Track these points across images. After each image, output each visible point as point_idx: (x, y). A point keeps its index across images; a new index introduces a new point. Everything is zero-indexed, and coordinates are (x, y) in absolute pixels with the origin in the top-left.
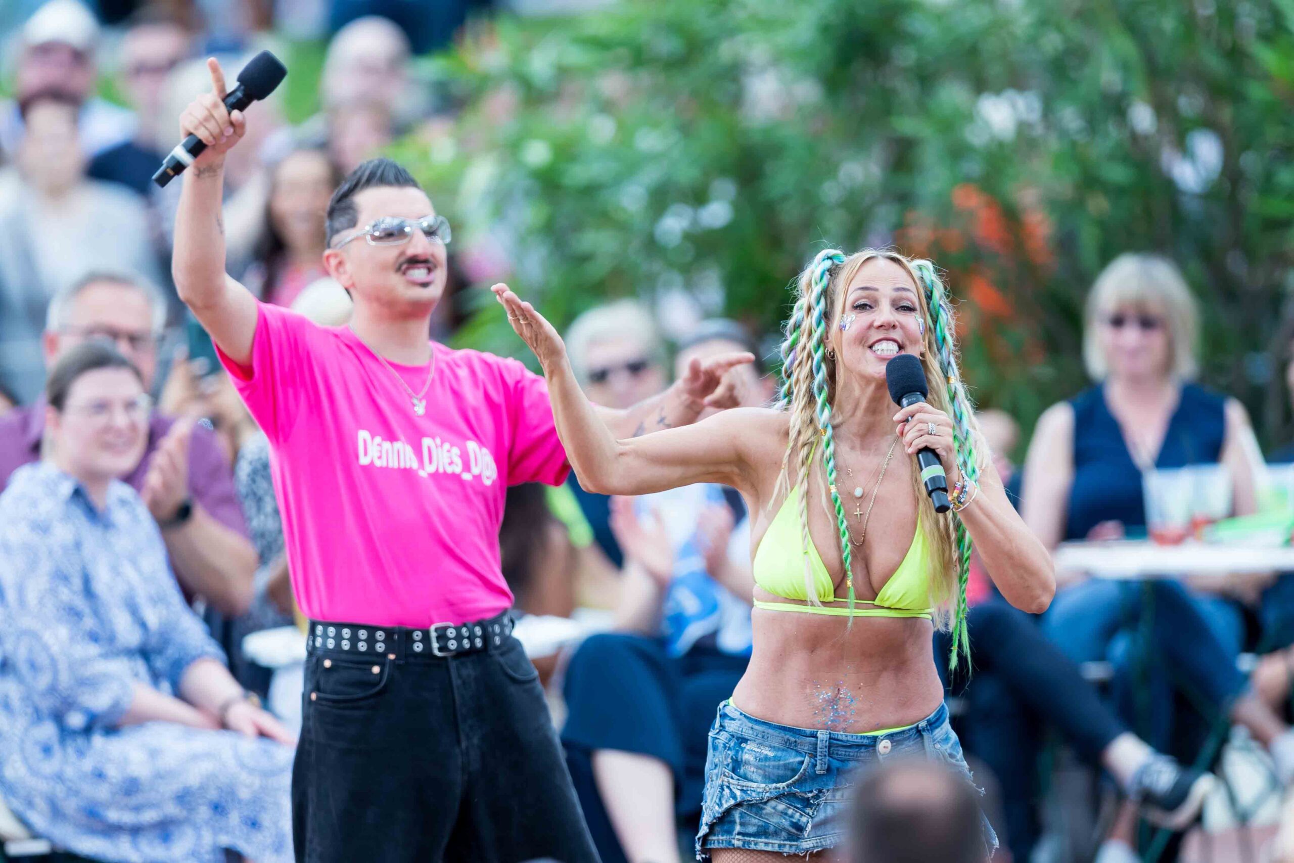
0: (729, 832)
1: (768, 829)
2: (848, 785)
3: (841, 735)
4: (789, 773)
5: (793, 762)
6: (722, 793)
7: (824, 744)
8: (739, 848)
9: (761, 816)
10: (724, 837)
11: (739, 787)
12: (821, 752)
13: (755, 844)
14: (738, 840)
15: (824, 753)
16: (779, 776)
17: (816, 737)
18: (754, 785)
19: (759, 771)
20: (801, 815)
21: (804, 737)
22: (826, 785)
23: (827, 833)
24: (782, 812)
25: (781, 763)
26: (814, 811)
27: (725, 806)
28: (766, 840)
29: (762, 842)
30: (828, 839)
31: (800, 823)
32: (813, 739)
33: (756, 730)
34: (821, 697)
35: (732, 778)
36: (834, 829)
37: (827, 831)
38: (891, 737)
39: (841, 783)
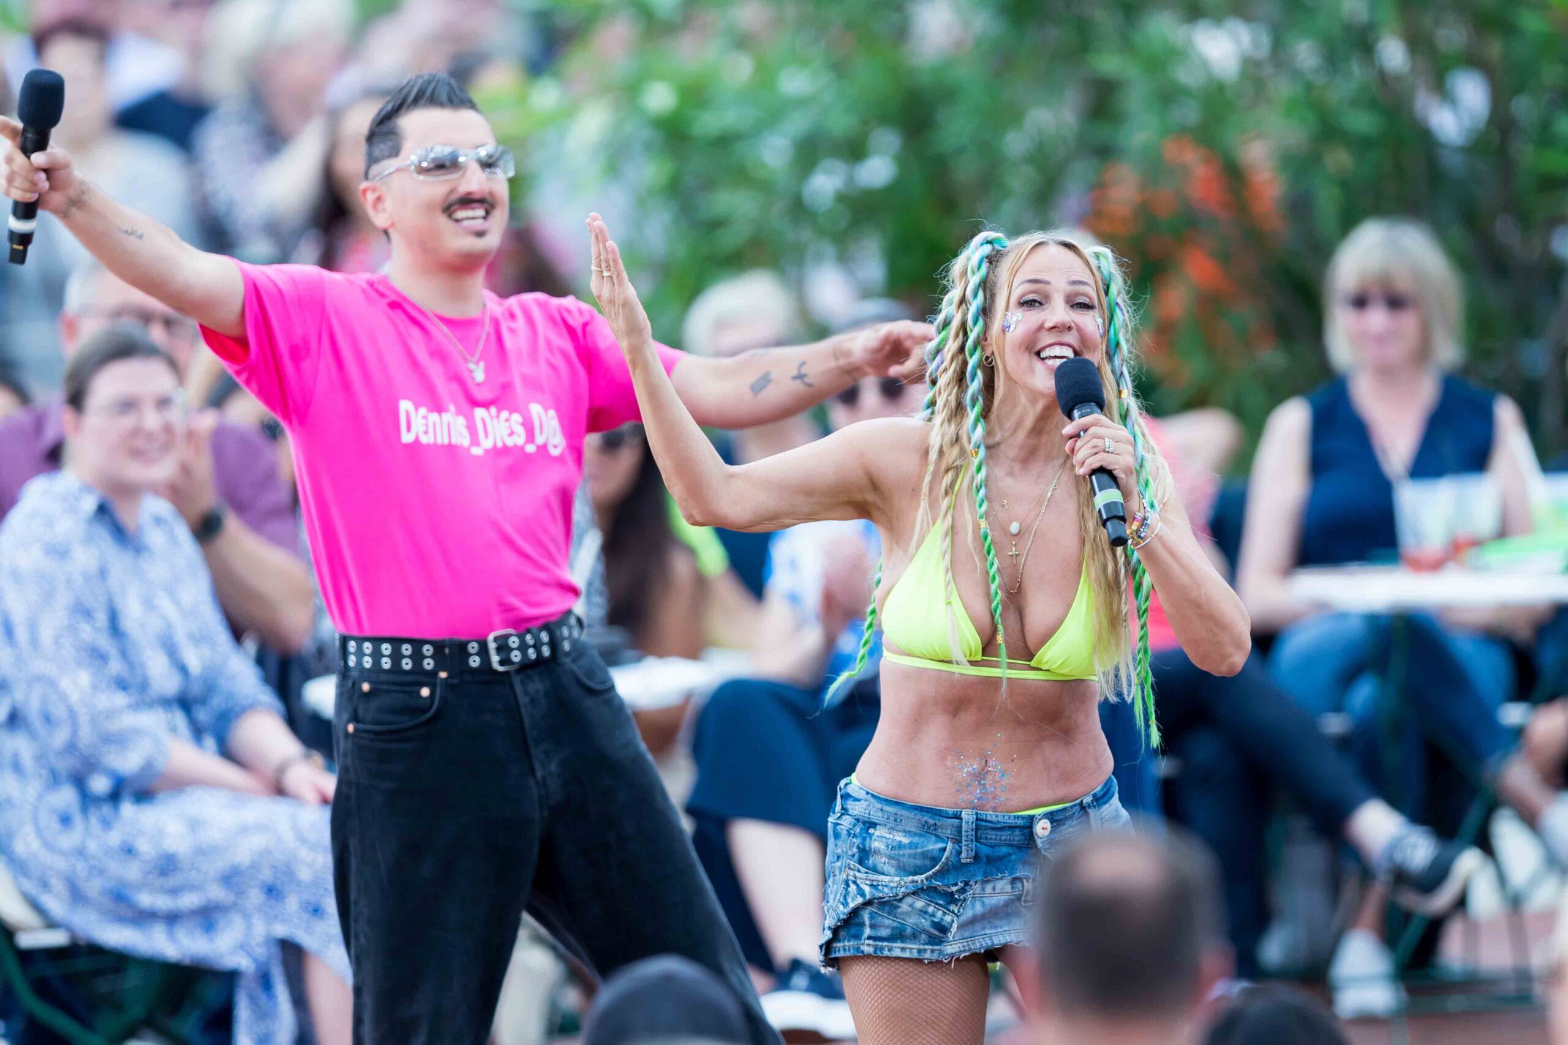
0: (857, 937)
1: (904, 931)
2: (1000, 875)
3: (990, 815)
4: (928, 863)
5: (933, 850)
6: (846, 890)
7: (970, 827)
8: (868, 956)
9: (895, 916)
10: (852, 943)
11: (868, 882)
12: (967, 836)
13: (890, 950)
14: (869, 945)
15: (971, 837)
16: (917, 867)
17: (960, 818)
18: (886, 879)
19: (892, 861)
20: (945, 913)
21: (945, 819)
22: (974, 875)
23: (976, 934)
24: (921, 911)
25: (919, 850)
26: (960, 908)
27: (852, 905)
28: (903, 945)
29: (898, 947)
30: (977, 941)
31: (944, 923)
32: (957, 821)
33: (886, 811)
34: (965, 770)
35: (859, 871)
36: (984, 929)
37: (976, 932)
38: (1050, 816)
39: (992, 874)
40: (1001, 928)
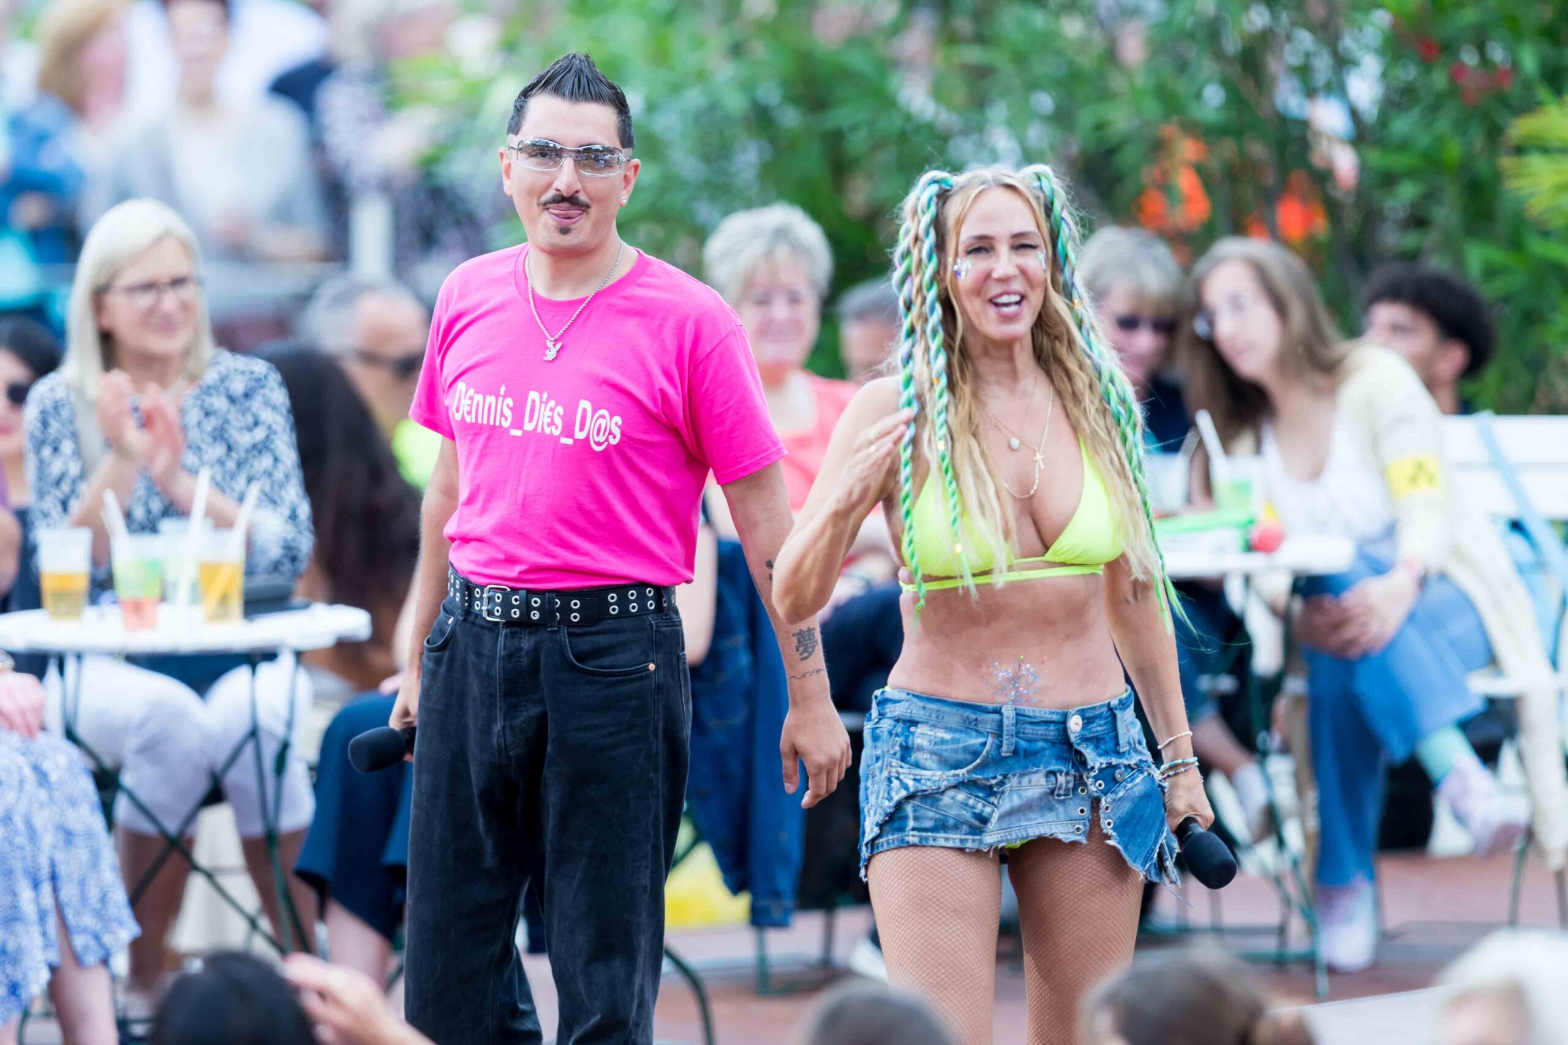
1: (947, 822)
3: (1029, 710)
5: (974, 744)
7: (1010, 721)
12: (1008, 731)
13: (934, 839)
15: (1011, 731)
16: (958, 761)
17: (1001, 713)
19: (935, 757)
21: (987, 714)
24: (962, 803)
25: (961, 745)
26: (998, 799)
28: (946, 835)
29: (942, 837)
31: (984, 813)
32: (998, 715)
34: (1000, 675)
35: (901, 767)
36: (1019, 821)
37: (1013, 822)
38: (1082, 713)
39: (1027, 768)
40: (1035, 819)
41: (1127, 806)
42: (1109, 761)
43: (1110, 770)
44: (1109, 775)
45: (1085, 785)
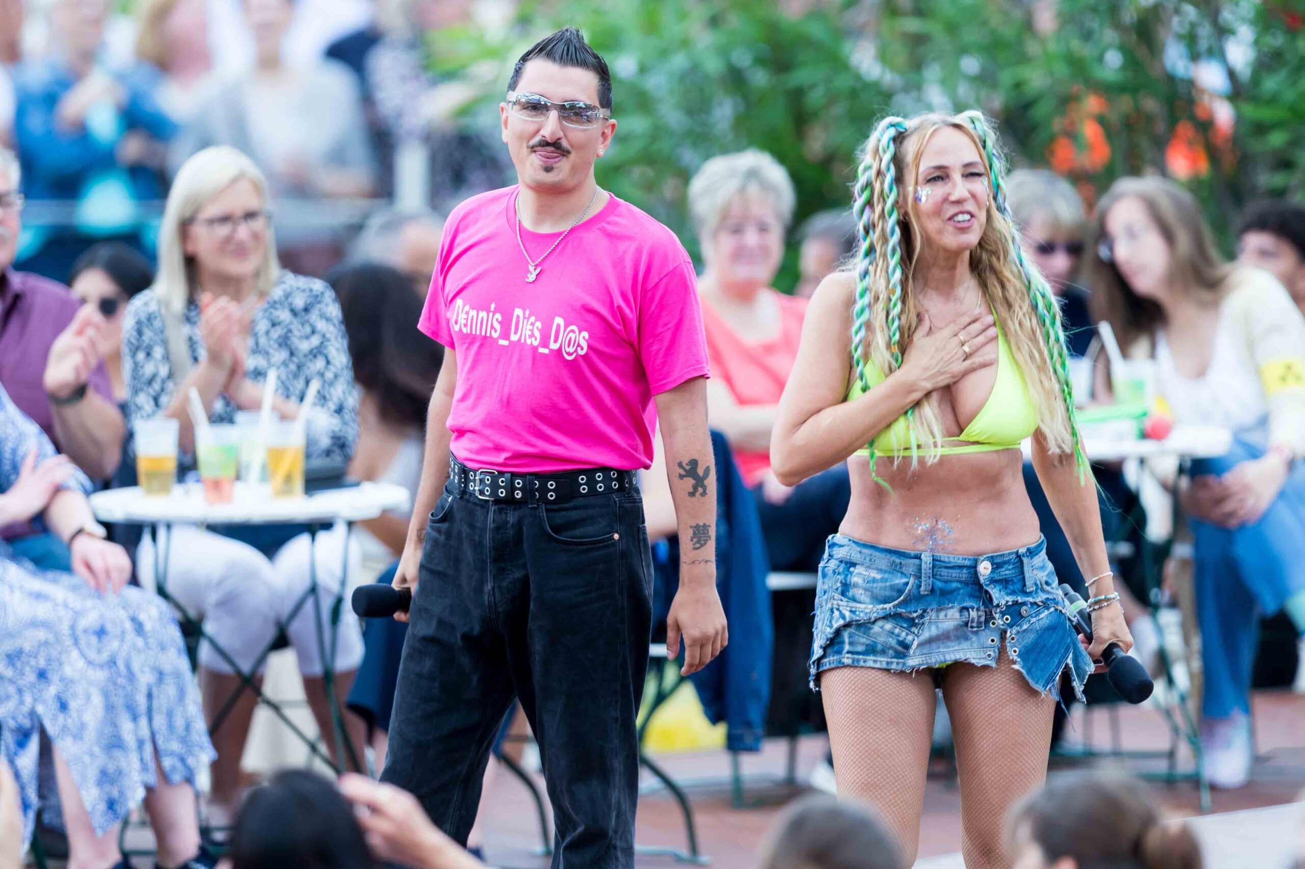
0: (839, 652)
1: (876, 647)
2: (951, 605)
3: (944, 557)
4: (895, 594)
5: (898, 584)
6: (832, 615)
7: (928, 566)
8: (847, 666)
9: (868, 636)
10: (835, 657)
11: (848, 609)
12: (926, 574)
13: (864, 661)
14: (848, 658)
15: (928, 574)
16: (886, 596)
17: (920, 558)
18: (862, 605)
19: (867, 593)
20: (907, 634)
21: (909, 559)
22: (929, 604)
23: (931, 651)
24: (889, 632)
25: (888, 584)
26: (919, 630)
27: (835, 626)
28: (875, 657)
29: (871, 660)
30: (933, 657)
31: (906, 641)
32: (918, 560)
33: (864, 553)
34: (920, 528)
35: (841, 600)
36: (939, 648)
37: (932, 649)
38: (991, 559)
39: (944, 604)
40: (953, 647)
41: (1030, 638)
42: (1016, 600)
43: (1016, 607)
44: (1014, 610)
45: (994, 618)
